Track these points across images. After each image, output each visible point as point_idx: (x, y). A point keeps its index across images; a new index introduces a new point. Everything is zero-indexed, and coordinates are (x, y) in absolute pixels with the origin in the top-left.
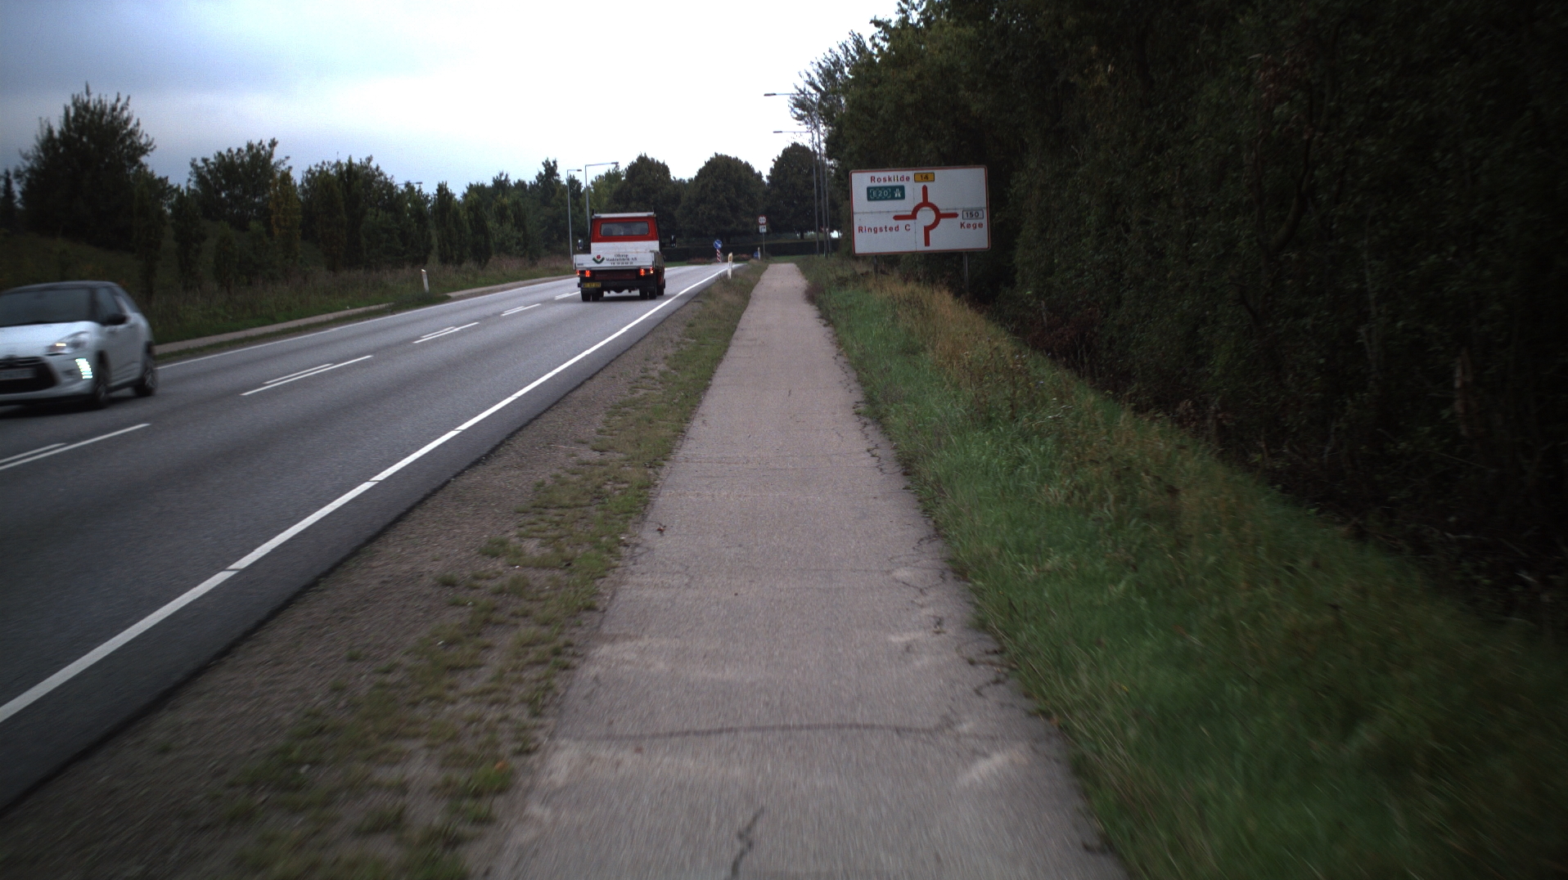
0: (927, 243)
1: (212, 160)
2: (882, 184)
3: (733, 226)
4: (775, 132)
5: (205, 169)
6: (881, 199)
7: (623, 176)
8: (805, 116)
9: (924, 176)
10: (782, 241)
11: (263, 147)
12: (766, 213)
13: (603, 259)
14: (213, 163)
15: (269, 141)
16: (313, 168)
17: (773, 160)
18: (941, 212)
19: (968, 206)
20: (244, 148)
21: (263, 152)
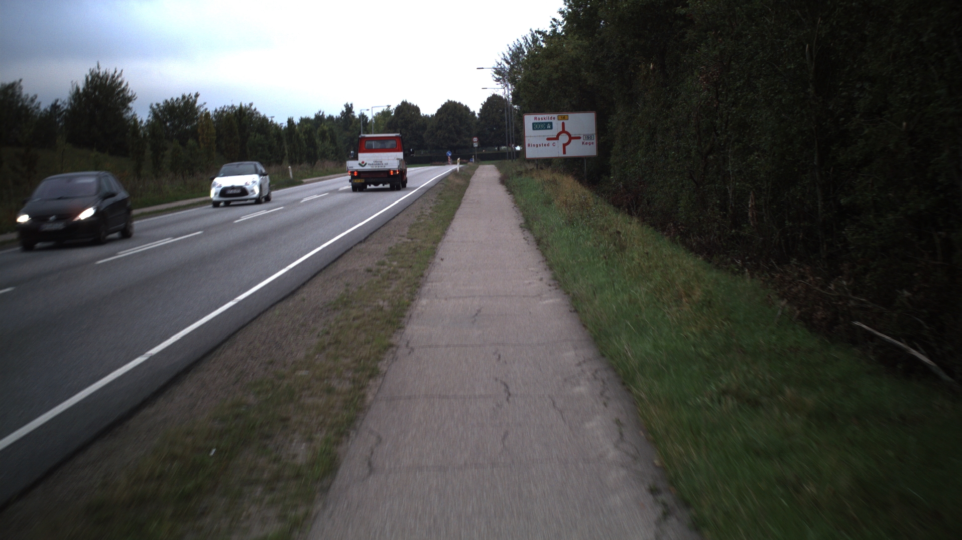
0: (564, 153)
2: (540, 121)
3: (458, 143)
4: (482, 88)
5: (158, 110)
6: (540, 129)
7: (392, 113)
8: (500, 79)
9: (562, 117)
10: (487, 152)
11: (191, 98)
12: (477, 136)
13: (366, 164)
14: (162, 106)
15: (195, 94)
16: (219, 109)
17: (482, 104)
18: (572, 136)
19: (586, 133)
20: (180, 97)
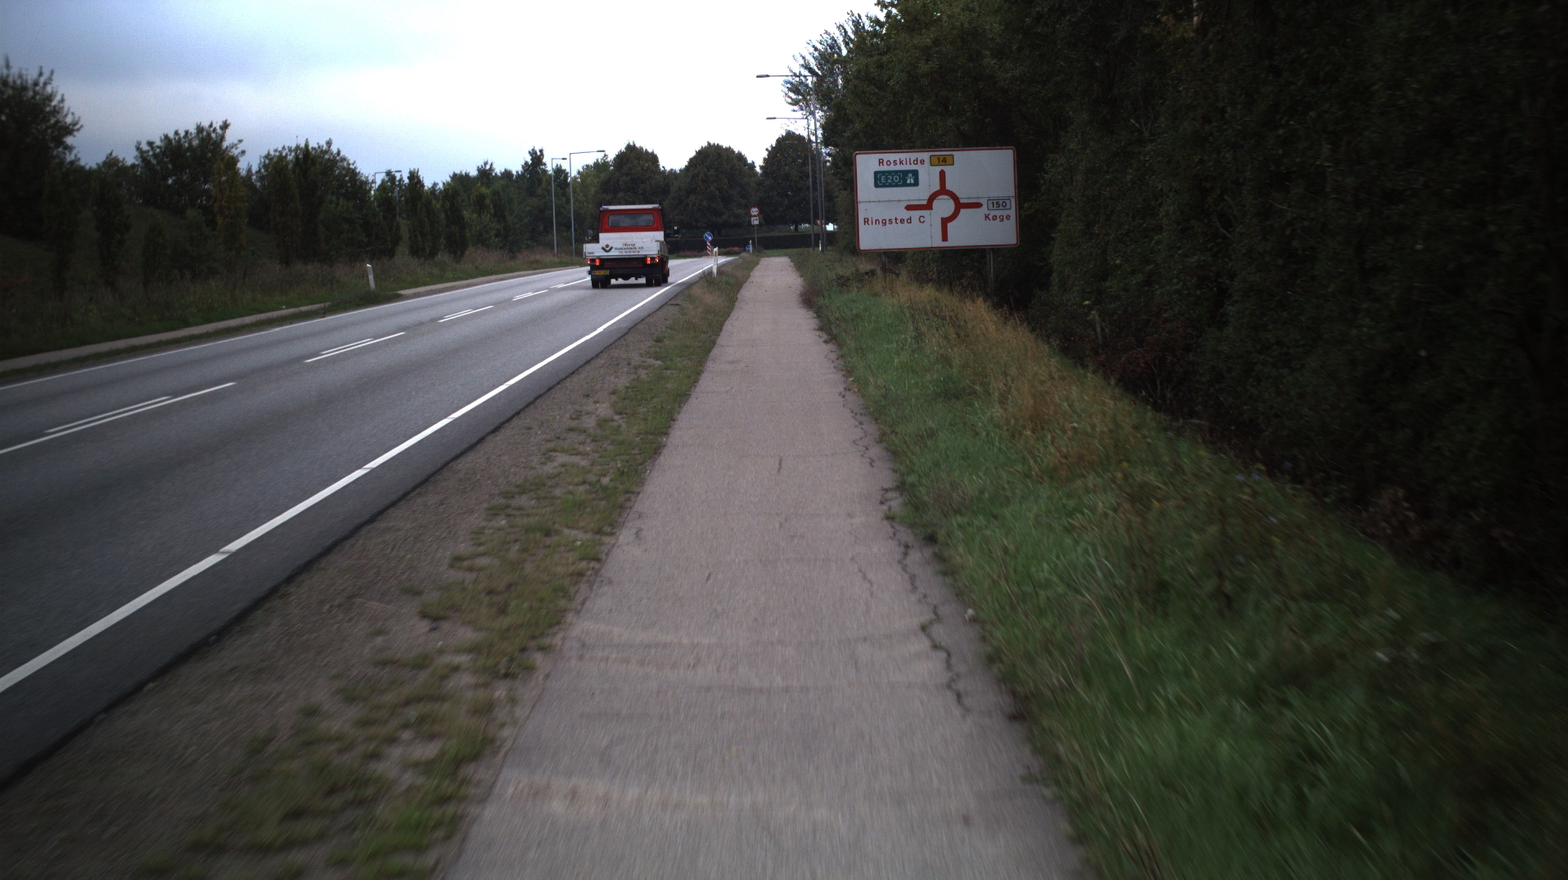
0: (945, 238)
1: (158, 143)
2: (892, 168)
3: (724, 217)
4: (768, 119)
5: (151, 153)
6: (890, 186)
7: (611, 166)
8: (800, 100)
9: (941, 159)
10: (775, 234)
11: (215, 130)
12: (758, 205)
13: (612, 248)
14: (159, 147)
15: (220, 123)
16: (272, 153)
17: (767, 149)
18: (962, 201)
19: (994, 194)
20: (193, 130)
21: (213, 135)
